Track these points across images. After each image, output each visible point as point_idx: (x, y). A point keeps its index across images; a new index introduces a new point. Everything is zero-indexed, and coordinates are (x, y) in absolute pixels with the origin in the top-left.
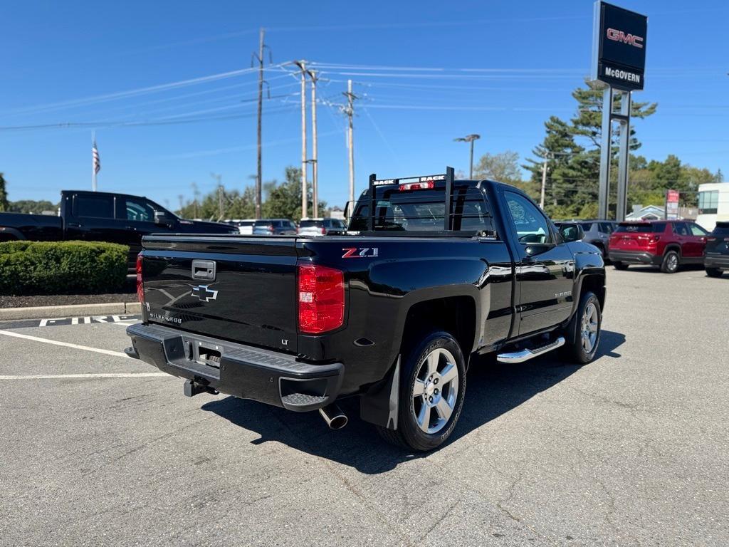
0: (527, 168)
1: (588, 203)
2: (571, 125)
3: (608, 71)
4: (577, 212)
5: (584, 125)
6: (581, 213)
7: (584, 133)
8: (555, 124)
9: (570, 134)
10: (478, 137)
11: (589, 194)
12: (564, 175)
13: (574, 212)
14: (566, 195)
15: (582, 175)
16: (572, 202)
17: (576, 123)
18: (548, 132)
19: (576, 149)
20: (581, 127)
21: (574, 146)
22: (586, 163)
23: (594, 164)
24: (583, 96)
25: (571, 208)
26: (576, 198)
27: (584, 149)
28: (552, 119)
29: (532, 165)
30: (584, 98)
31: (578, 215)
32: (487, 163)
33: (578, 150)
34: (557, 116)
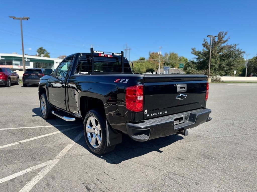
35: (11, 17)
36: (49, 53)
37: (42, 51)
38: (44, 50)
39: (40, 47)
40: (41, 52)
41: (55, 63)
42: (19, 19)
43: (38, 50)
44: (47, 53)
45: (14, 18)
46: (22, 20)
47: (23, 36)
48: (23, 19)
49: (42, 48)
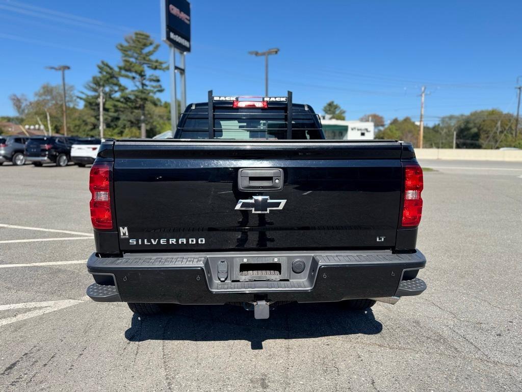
0: (81, 98)
1: (128, 127)
2: (117, 69)
3: (172, 35)
4: (121, 133)
5: (126, 70)
6: (124, 134)
7: (127, 77)
8: (105, 67)
9: (116, 76)
10: (69, 68)
11: (129, 121)
12: (115, 106)
13: (119, 133)
14: (112, 121)
15: (128, 107)
16: (116, 126)
17: (120, 68)
18: (100, 72)
19: (122, 88)
20: (123, 72)
21: (120, 86)
22: (129, 98)
23: (135, 100)
24: (124, 49)
25: (116, 131)
26: (120, 123)
27: (127, 89)
28: (103, 62)
29: (83, 96)
30: (125, 51)
31: (122, 136)
32: (48, 91)
33: (122, 89)
34: (107, 61)
35: (251, 53)
36: (344, 112)
37: (332, 109)
38: (336, 107)
39: (329, 101)
40: (330, 110)
41: (349, 130)
42: (263, 54)
43: (325, 108)
44: (341, 111)
45: (257, 54)
46: (268, 55)
47: (269, 82)
48: (270, 53)
49: (333, 102)
